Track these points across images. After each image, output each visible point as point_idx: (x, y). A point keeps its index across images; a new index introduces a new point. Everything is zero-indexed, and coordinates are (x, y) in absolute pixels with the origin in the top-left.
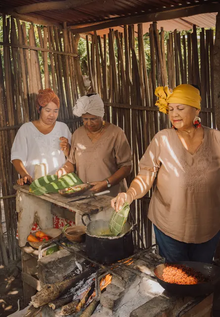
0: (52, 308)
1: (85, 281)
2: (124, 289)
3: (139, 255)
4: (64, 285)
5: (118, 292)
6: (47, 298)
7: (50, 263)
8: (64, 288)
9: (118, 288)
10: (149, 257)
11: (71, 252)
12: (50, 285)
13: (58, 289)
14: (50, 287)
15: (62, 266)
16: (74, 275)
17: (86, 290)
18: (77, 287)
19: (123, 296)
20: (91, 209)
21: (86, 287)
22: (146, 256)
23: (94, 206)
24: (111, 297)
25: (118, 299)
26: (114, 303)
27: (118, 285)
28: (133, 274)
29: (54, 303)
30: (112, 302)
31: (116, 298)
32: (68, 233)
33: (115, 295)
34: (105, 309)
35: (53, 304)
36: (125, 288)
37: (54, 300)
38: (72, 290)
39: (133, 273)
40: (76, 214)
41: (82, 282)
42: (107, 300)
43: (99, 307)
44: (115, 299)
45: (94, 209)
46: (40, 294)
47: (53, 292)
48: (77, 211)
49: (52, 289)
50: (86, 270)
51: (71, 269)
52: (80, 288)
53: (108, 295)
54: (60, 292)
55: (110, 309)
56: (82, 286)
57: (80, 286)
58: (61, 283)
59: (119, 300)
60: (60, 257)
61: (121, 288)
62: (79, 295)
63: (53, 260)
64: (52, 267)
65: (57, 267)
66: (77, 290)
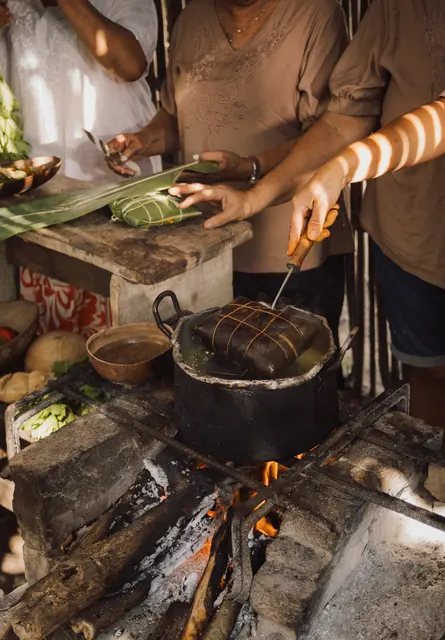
0: (82, 633)
1: (183, 526)
2: (329, 555)
3: (358, 425)
4: (120, 554)
5: (310, 568)
6: (64, 607)
7: (54, 470)
8: (119, 565)
9: (309, 553)
10: (390, 430)
11: (120, 423)
12: (71, 564)
13: (99, 570)
14: (73, 571)
15: (94, 473)
16: (140, 501)
17: (190, 554)
18: (159, 550)
19: (329, 578)
20: (162, 262)
21: (189, 545)
22: (380, 425)
23: (167, 249)
24: (288, 586)
25: (314, 594)
26: (305, 611)
27: (308, 542)
28: (357, 503)
29: (89, 620)
30: (297, 607)
31: (309, 589)
32: (100, 354)
33: (304, 579)
34: (268, 626)
35: (84, 623)
36: (334, 553)
37: (87, 609)
38: (146, 563)
39: (357, 498)
40: (113, 277)
41: (174, 532)
42: (278, 601)
43: (244, 618)
44: (305, 596)
45: (173, 260)
46: (41, 599)
47: (84, 588)
48: (115, 269)
49: (80, 576)
50: (182, 485)
51: (127, 478)
52: (168, 551)
53: (278, 579)
54: (107, 580)
55: (289, 626)
56: (174, 545)
57: (171, 544)
58: (106, 547)
59: (318, 595)
60: (87, 444)
61: (318, 550)
62: (167, 574)
63: (63, 458)
64: (63, 485)
65: (79, 480)
66: (160, 558)
